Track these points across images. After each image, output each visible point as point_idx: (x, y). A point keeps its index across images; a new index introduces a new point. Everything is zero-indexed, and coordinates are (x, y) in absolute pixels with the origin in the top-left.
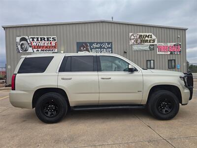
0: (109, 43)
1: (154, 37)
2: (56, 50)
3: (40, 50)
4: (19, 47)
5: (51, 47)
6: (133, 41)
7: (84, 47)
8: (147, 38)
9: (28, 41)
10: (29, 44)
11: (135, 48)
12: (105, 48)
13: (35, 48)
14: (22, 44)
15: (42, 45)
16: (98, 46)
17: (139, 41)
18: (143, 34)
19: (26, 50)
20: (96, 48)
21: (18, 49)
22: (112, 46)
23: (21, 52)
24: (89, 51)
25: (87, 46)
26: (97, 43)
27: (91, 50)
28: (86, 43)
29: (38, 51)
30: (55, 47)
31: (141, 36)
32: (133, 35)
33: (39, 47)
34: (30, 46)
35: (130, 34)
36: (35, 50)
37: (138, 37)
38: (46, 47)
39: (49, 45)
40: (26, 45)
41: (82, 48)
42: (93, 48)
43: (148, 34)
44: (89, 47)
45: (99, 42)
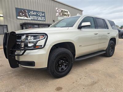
0: (43, 13)
6: (58, 14)
7: (23, 13)
8: (65, 13)
12: (40, 16)
16: (35, 13)
18: (63, 10)
20: (33, 15)
22: (45, 15)
25: (25, 12)
26: (34, 11)
28: (24, 10)
31: (62, 11)
32: (58, 9)
35: (56, 8)
41: (21, 14)
43: (66, 10)
44: (27, 14)
45: (35, 10)
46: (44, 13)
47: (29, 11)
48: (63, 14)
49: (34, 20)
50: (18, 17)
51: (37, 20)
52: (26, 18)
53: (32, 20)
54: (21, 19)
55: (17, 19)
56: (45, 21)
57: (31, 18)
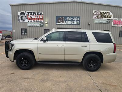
1: (111, 14)
2: (43, 21)
3: (32, 21)
4: (20, 18)
5: (39, 19)
6: (95, 16)
8: (105, 15)
9: (25, 14)
10: (26, 16)
11: (96, 21)
12: (75, 21)
13: (29, 19)
14: (22, 16)
15: (34, 17)
17: (100, 16)
18: (103, 11)
19: (24, 21)
20: (69, 20)
21: (19, 19)
23: (21, 21)
26: (70, 17)
27: (66, 22)
28: (62, 17)
29: (31, 21)
30: (42, 19)
31: (101, 13)
32: (95, 12)
33: (32, 19)
34: (26, 18)
35: (94, 11)
36: (29, 21)
37: (99, 13)
38: (36, 19)
39: (38, 17)
40: (24, 17)
41: (59, 20)
42: (67, 21)
43: (106, 12)
44: (64, 20)
45: (71, 16)
46: (80, 17)
47: (66, 17)
48: (102, 16)
49: (69, 24)
50: (57, 23)
51: (72, 24)
52: (63, 23)
53: (67, 24)
54: (59, 24)
55: (56, 24)
56: (79, 25)
57: (67, 23)
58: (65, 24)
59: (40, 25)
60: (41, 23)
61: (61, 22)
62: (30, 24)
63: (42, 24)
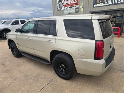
3: (68, 7)
4: (58, 6)
5: (75, 4)
9: (62, 2)
10: (62, 4)
13: (66, 6)
14: (60, 4)
15: (69, 3)
19: (61, 9)
21: (58, 8)
23: (59, 10)
24: (105, 3)
27: (107, 1)
29: (67, 8)
30: (77, 4)
33: (68, 5)
34: (63, 5)
38: (72, 5)
39: (74, 2)
41: (98, 1)
52: (103, 4)
53: (109, 5)
55: (94, 7)
58: (106, 4)
59: (75, 10)
60: (76, 8)
61: (101, 2)
62: (66, 12)
63: (77, 10)
